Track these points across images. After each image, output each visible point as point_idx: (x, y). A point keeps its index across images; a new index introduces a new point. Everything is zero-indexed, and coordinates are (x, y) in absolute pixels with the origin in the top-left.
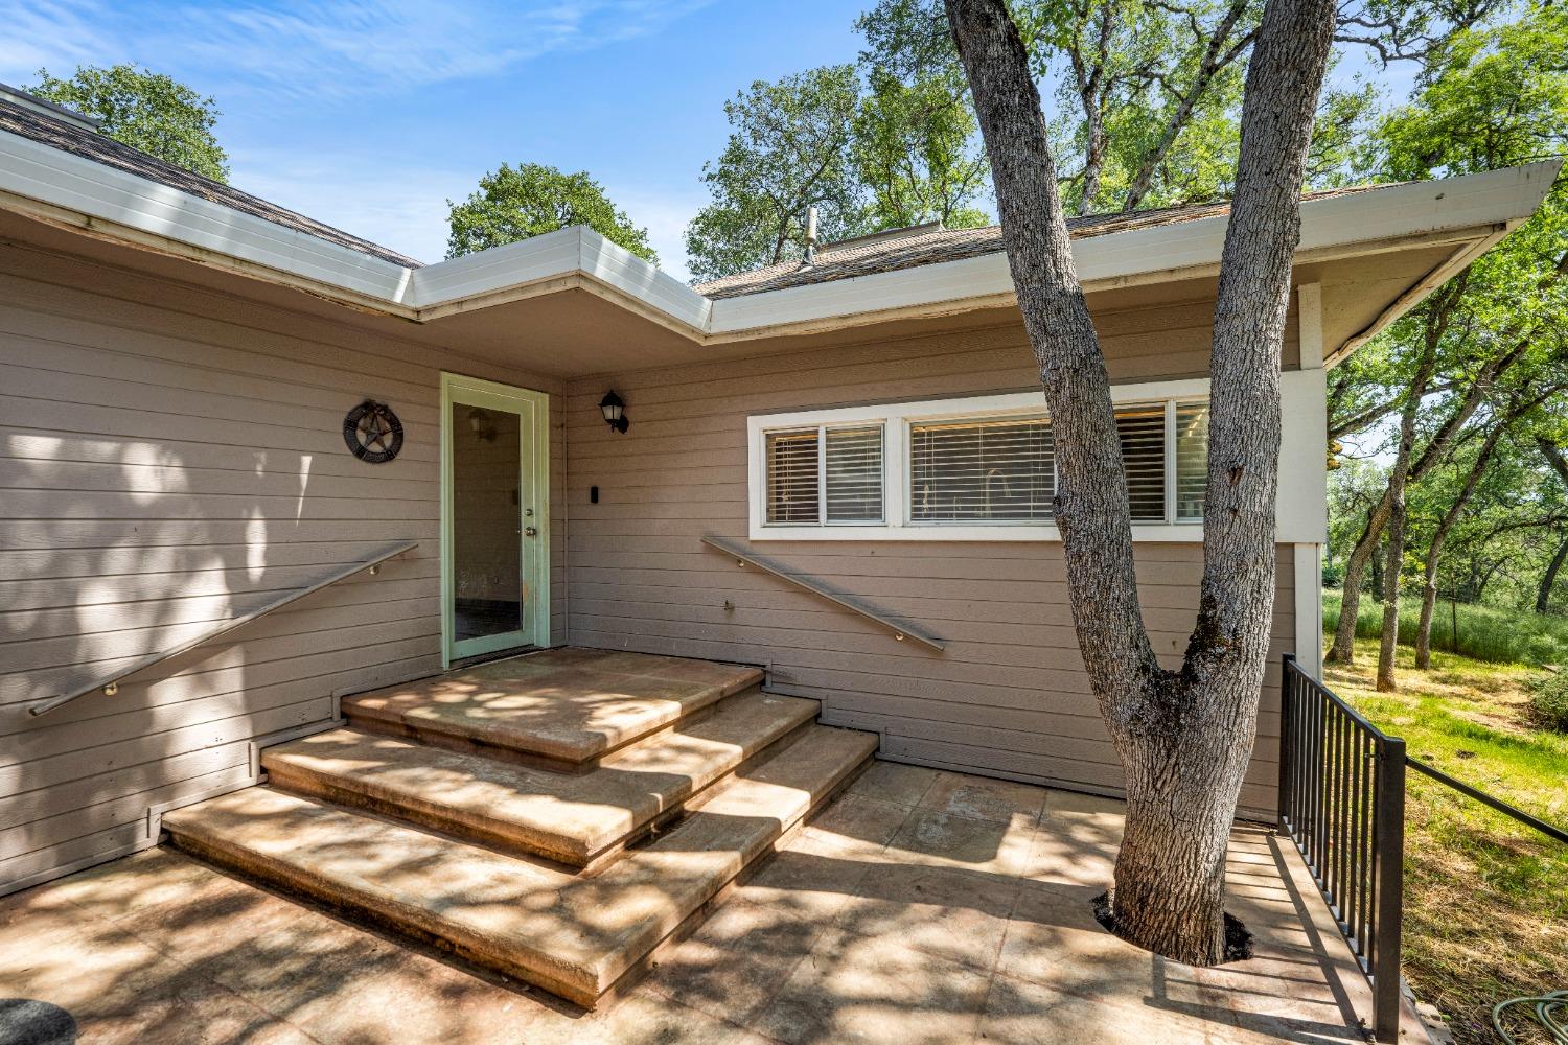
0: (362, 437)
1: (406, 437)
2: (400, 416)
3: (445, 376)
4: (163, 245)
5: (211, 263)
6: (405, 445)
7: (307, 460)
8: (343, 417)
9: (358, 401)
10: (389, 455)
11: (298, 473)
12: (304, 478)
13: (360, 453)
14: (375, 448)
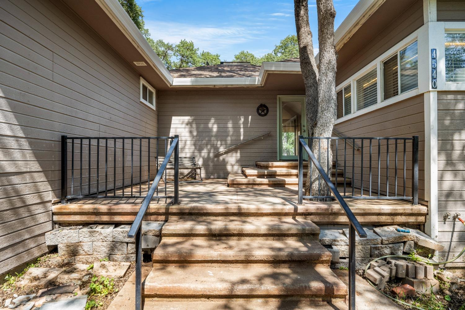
0: (260, 112)
1: (269, 110)
2: (268, 106)
3: (278, 96)
4: (222, 86)
5: (229, 86)
6: (269, 112)
7: (250, 117)
8: (256, 108)
9: (259, 104)
10: (266, 115)
11: (249, 119)
12: (250, 120)
13: (260, 114)
14: (263, 113)
